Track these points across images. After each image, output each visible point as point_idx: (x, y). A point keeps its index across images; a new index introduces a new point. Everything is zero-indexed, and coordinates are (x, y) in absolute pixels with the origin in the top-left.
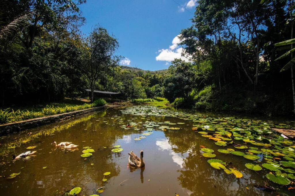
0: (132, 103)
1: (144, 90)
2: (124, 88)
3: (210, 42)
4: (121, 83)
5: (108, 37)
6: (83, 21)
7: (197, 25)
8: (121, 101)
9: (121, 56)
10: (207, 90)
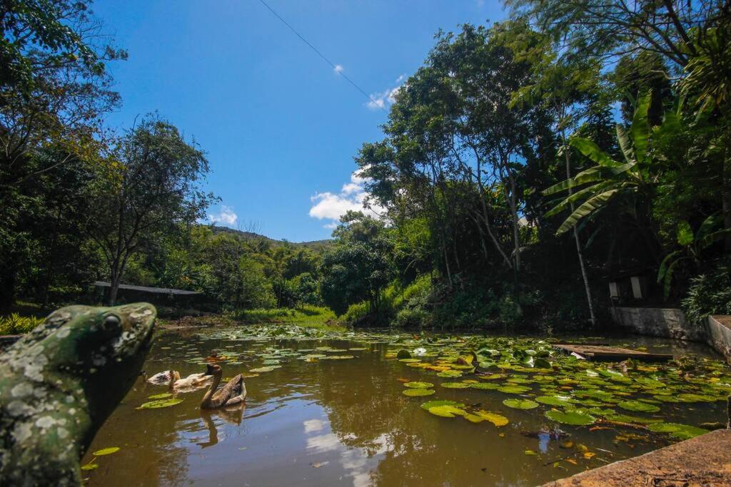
0: (236, 319)
1: (270, 286)
2: (216, 280)
3: (423, 180)
4: (208, 269)
5: (179, 143)
6: (114, 100)
7: (395, 141)
8: (202, 315)
9: (212, 194)
10: (423, 283)
